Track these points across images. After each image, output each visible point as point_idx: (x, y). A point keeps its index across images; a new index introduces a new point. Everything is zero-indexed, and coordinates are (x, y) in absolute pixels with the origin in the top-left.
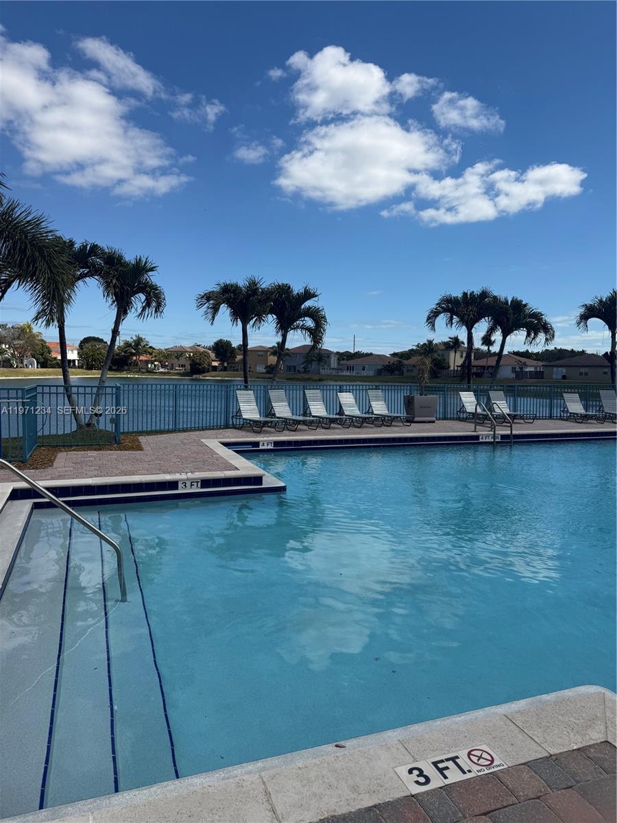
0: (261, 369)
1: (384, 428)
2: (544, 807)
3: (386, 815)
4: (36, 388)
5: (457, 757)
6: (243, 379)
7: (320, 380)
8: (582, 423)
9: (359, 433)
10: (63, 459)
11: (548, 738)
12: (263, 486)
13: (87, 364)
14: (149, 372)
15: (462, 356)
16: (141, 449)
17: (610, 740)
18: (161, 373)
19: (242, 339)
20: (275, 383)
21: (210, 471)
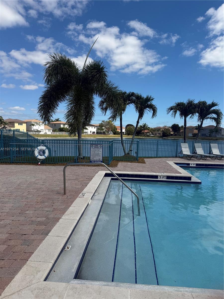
0: (191, 135)
4: (113, 141)
6: (184, 139)
10: (121, 165)
12: (191, 181)
13: (128, 133)
14: (148, 136)
16: (145, 163)
18: (152, 136)
19: (184, 123)
20: (197, 141)
21: (170, 173)
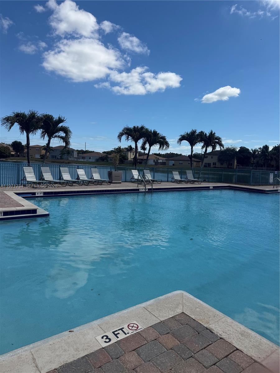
0: (38, 156)
1: (98, 186)
2: (158, 343)
3: (91, 359)
5: (123, 328)
6: (27, 161)
7: (69, 163)
8: (179, 183)
9: (87, 188)
11: (160, 314)
12: (37, 214)
15: (133, 155)
17: (184, 312)
19: (26, 141)
20: (44, 164)
21: (8, 207)
